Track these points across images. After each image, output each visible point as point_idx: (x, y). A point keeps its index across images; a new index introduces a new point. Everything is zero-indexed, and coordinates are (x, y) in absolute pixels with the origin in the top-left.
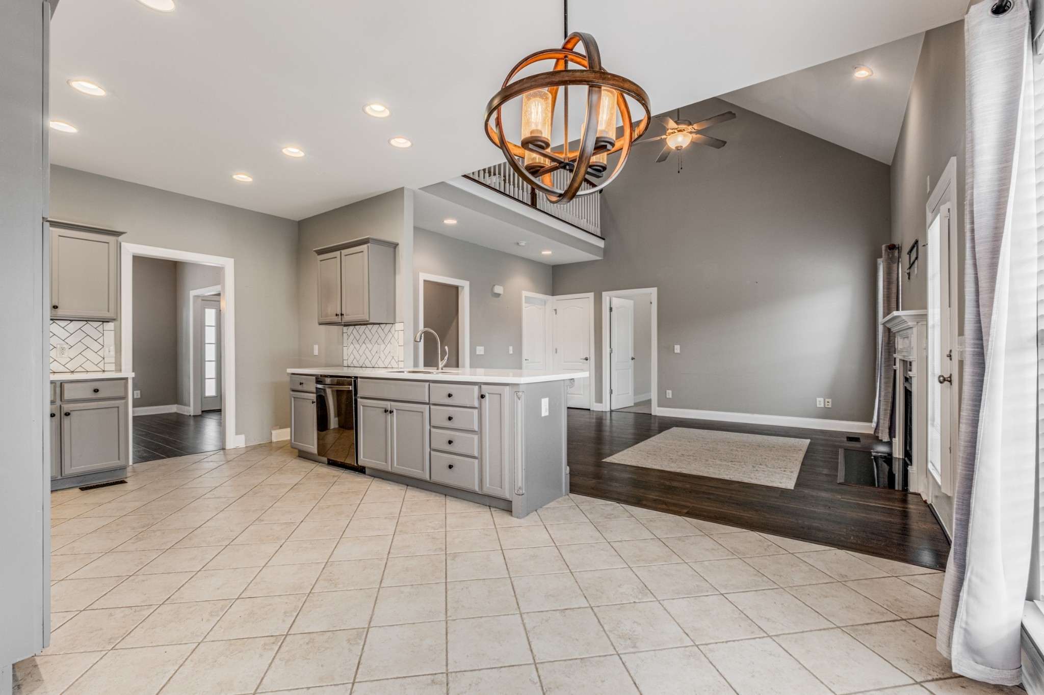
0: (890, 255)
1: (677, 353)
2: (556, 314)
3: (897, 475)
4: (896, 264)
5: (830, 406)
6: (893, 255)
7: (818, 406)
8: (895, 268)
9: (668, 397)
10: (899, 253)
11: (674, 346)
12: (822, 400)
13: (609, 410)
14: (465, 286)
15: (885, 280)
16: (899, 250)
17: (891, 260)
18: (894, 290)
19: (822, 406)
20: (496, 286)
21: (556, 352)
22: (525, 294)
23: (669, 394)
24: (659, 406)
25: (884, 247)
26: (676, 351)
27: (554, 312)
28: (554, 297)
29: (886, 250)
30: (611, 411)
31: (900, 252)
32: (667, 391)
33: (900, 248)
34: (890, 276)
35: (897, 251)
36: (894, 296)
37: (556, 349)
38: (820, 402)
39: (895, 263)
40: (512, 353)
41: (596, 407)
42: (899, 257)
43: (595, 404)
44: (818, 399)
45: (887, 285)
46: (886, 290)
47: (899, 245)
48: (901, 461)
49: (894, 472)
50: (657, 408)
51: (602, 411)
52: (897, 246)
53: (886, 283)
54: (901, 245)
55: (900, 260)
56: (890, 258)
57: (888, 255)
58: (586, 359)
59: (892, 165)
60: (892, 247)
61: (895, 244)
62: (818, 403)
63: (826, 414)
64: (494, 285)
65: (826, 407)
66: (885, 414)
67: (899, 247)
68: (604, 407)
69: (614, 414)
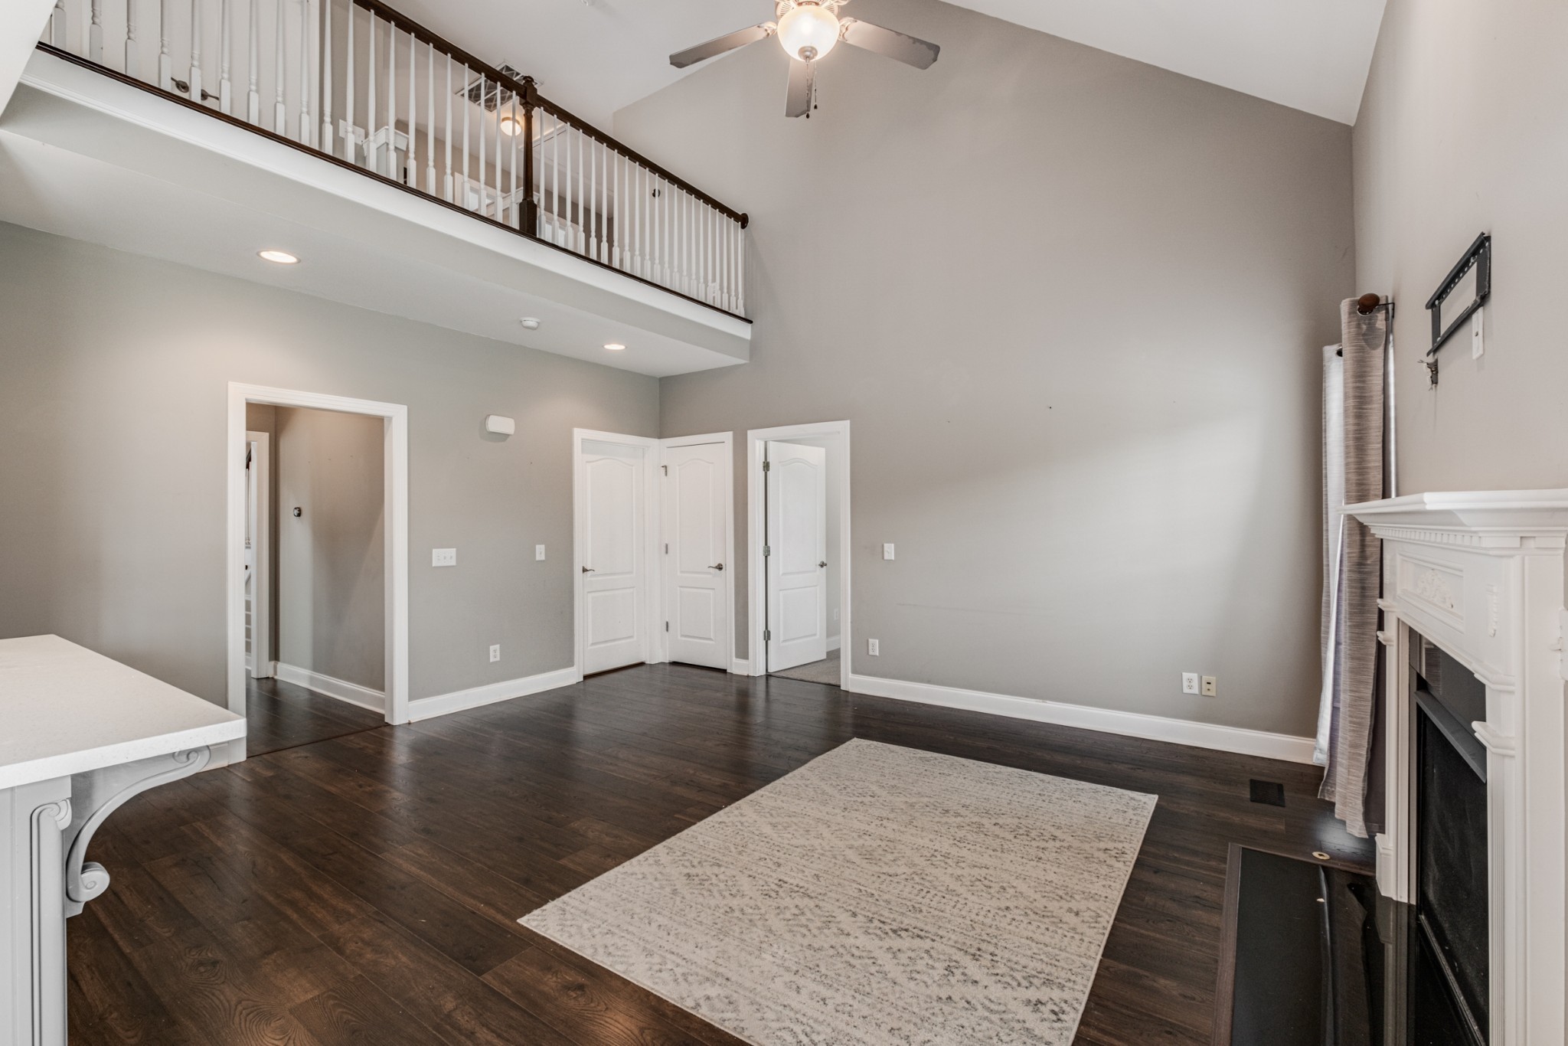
0: (1364, 327)
1: (889, 561)
2: (666, 475)
3: (1390, 949)
4: (1381, 350)
5: (1213, 693)
6: (1371, 327)
7: (1186, 690)
8: (1378, 362)
9: (871, 653)
10: (1387, 319)
11: (883, 546)
12: (1195, 676)
13: (764, 673)
14: (397, 417)
15: (1351, 393)
16: (1387, 312)
17: (1366, 341)
18: (1376, 420)
19: (1196, 690)
20: (491, 417)
21: (667, 552)
22: (579, 434)
23: (875, 647)
24: (855, 671)
25: (1345, 306)
26: (886, 557)
27: (663, 469)
28: (662, 440)
29: (1351, 313)
30: (768, 676)
31: (1390, 318)
32: (871, 641)
33: (1390, 307)
34: (1364, 382)
35: (1380, 317)
36: (1375, 436)
37: (667, 546)
38: (1190, 681)
39: (1375, 348)
40: (543, 558)
41: (738, 667)
42: (1389, 330)
43: (734, 660)
44: (1186, 675)
45: (1355, 407)
46: (1351, 421)
47: (1387, 297)
48: (1405, 911)
49: (1382, 939)
50: (850, 675)
51: (748, 676)
52: (1383, 302)
53: (1351, 402)
54: (1393, 299)
55: (1391, 338)
56: (1364, 335)
57: (1359, 326)
58: (720, 567)
59: (1355, 125)
60: (1369, 305)
61: (1379, 294)
62: (1185, 684)
63: (1205, 712)
64: (489, 415)
65: (1203, 694)
66: (1353, 757)
67: (1387, 304)
68: (753, 667)
69: (772, 681)
